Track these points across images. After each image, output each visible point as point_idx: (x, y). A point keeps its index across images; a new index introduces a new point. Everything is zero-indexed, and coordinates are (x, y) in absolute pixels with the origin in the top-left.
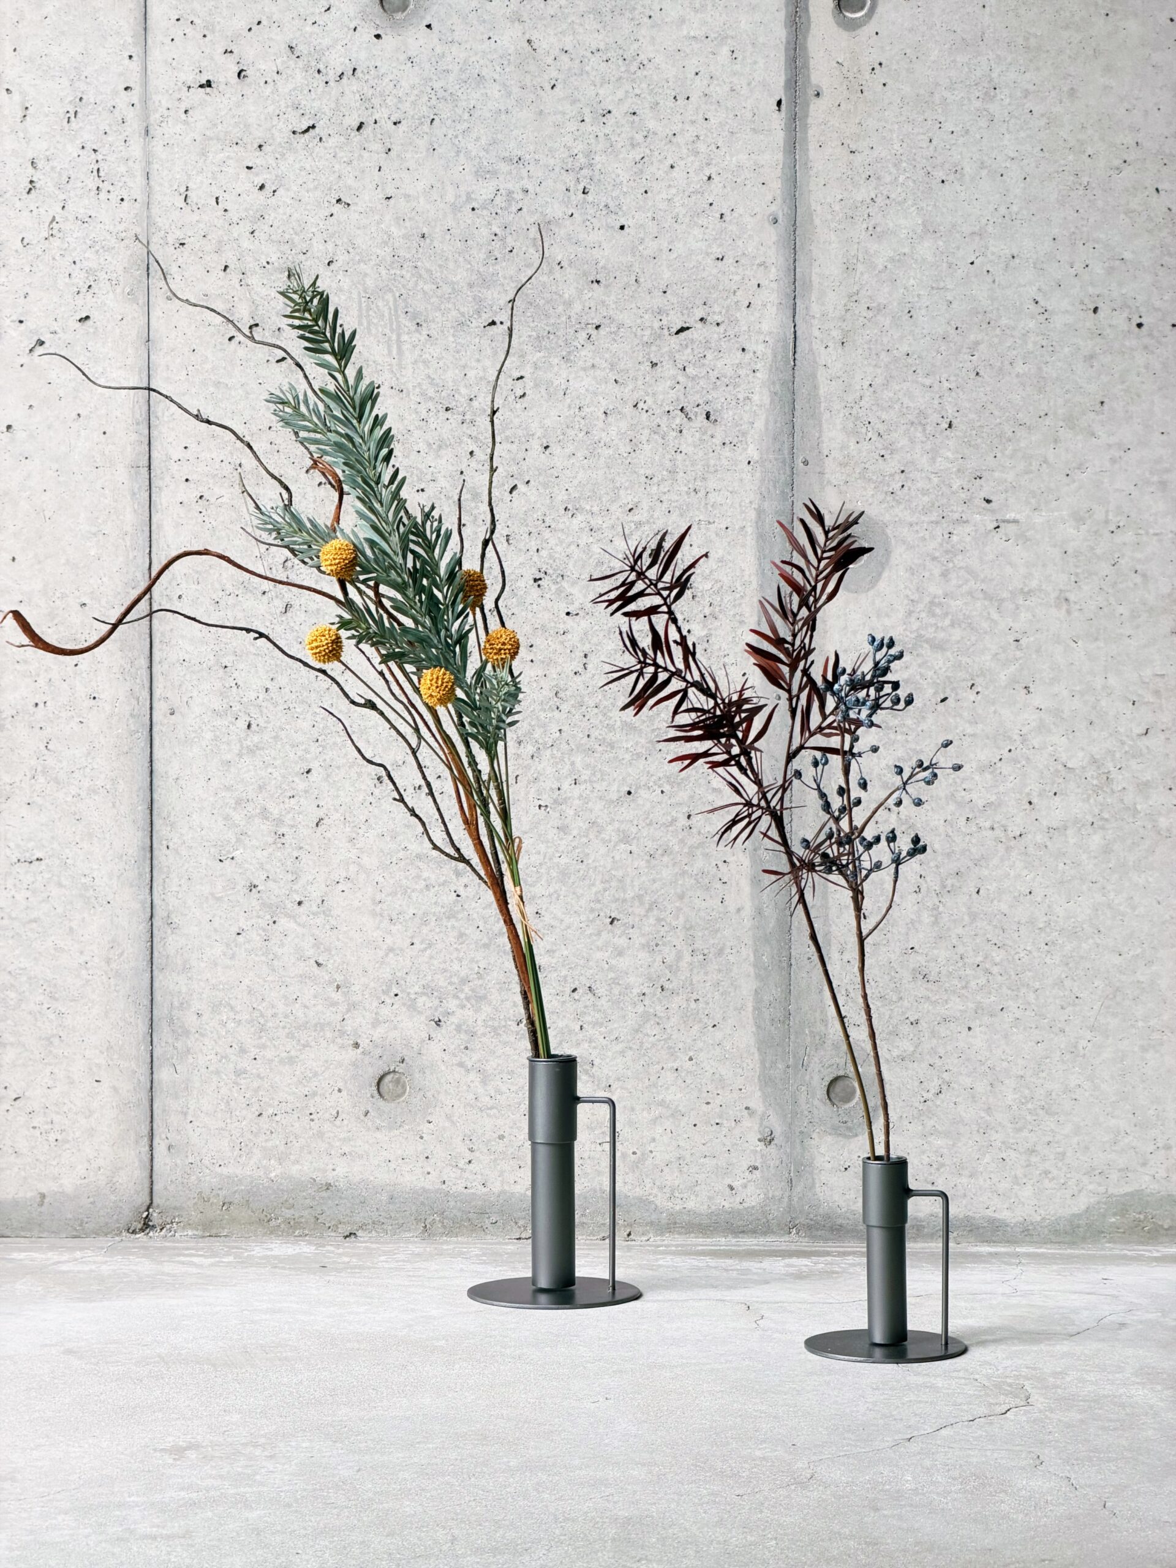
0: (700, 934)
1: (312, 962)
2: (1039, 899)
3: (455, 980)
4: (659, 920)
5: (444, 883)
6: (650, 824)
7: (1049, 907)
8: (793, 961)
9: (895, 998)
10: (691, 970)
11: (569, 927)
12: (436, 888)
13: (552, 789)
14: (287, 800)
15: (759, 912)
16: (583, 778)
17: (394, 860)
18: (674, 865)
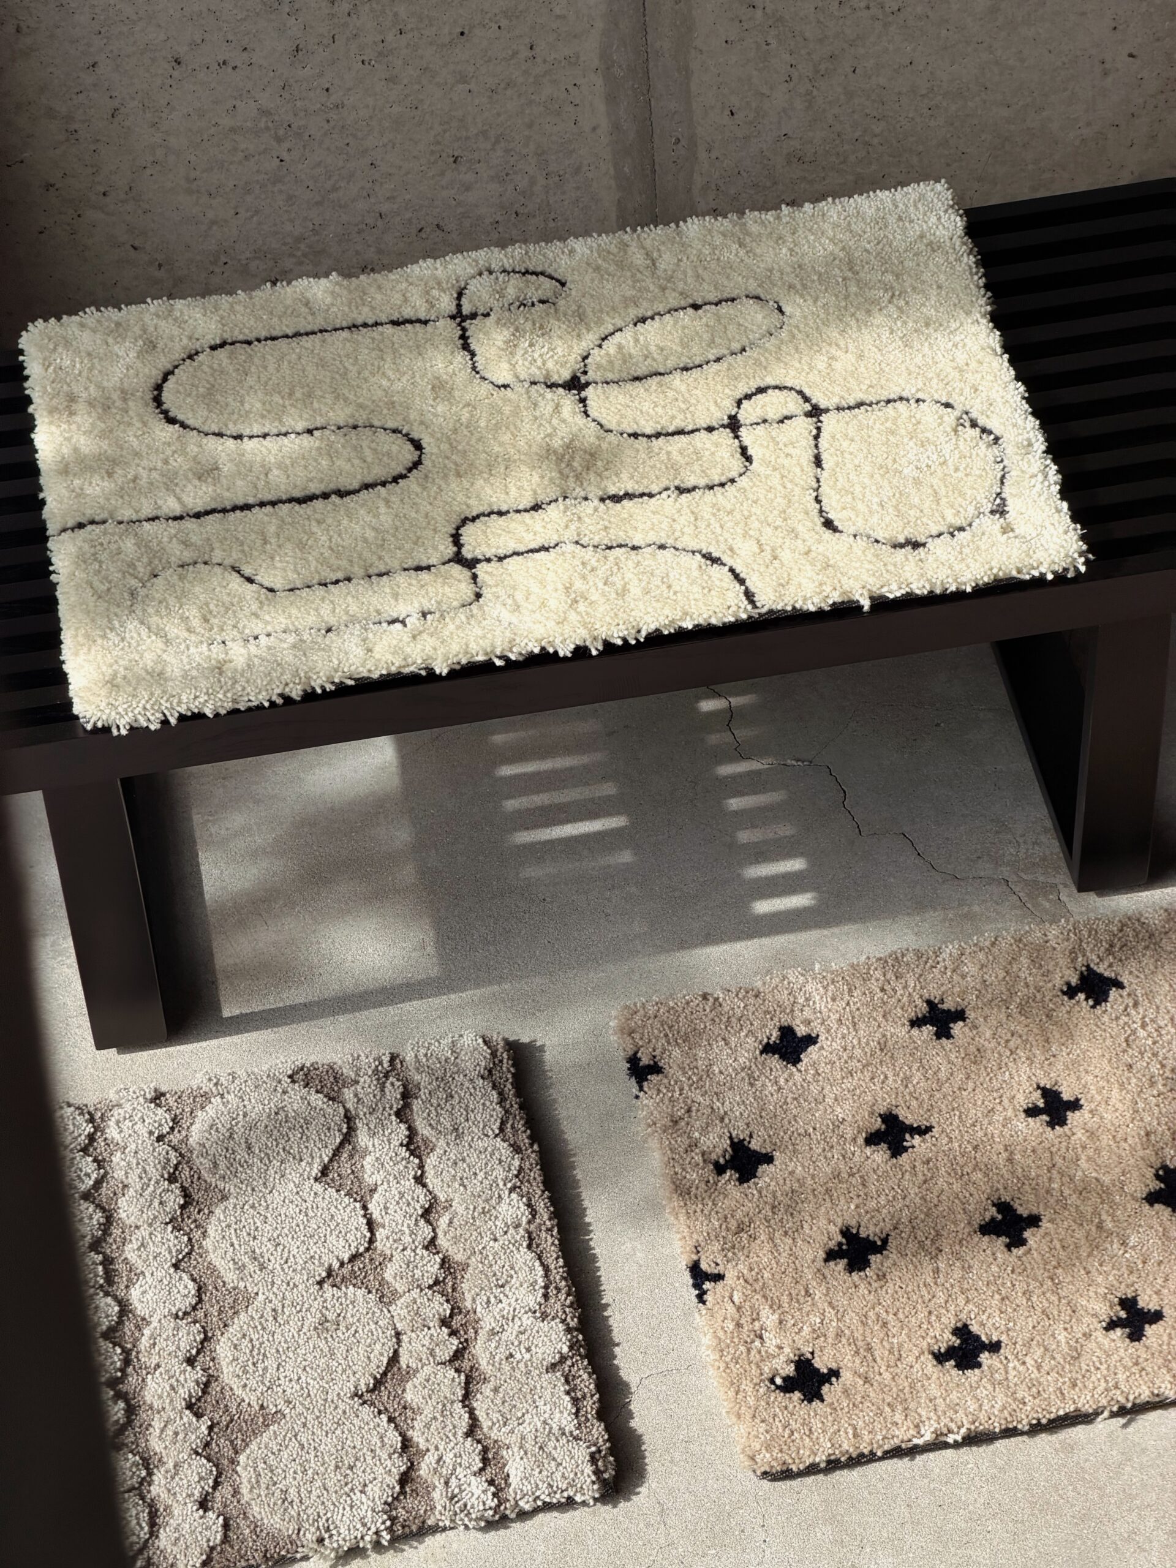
0: (553, 157)
1: (128, 247)
2: (921, 68)
3: (289, 240)
4: (507, 151)
5: (265, 151)
6: (490, 61)
7: (931, 73)
8: (657, 167)
9: (768, 184)
10: (547, 192)
11: (408, 173)
12: (256, 157)
13: (375, 42)
14: (74, 97)
15: (616, 127)
16: (409, 26)
17: (205, 137)
18: (520, 95)
